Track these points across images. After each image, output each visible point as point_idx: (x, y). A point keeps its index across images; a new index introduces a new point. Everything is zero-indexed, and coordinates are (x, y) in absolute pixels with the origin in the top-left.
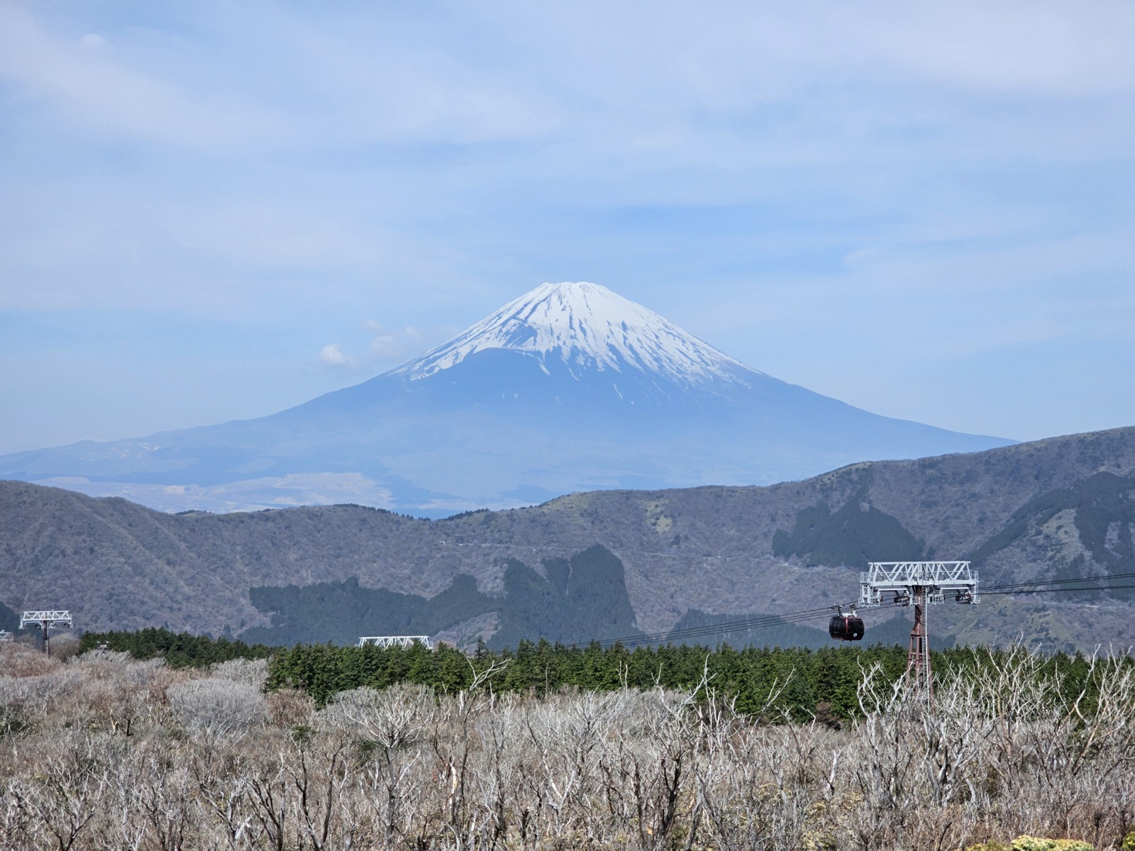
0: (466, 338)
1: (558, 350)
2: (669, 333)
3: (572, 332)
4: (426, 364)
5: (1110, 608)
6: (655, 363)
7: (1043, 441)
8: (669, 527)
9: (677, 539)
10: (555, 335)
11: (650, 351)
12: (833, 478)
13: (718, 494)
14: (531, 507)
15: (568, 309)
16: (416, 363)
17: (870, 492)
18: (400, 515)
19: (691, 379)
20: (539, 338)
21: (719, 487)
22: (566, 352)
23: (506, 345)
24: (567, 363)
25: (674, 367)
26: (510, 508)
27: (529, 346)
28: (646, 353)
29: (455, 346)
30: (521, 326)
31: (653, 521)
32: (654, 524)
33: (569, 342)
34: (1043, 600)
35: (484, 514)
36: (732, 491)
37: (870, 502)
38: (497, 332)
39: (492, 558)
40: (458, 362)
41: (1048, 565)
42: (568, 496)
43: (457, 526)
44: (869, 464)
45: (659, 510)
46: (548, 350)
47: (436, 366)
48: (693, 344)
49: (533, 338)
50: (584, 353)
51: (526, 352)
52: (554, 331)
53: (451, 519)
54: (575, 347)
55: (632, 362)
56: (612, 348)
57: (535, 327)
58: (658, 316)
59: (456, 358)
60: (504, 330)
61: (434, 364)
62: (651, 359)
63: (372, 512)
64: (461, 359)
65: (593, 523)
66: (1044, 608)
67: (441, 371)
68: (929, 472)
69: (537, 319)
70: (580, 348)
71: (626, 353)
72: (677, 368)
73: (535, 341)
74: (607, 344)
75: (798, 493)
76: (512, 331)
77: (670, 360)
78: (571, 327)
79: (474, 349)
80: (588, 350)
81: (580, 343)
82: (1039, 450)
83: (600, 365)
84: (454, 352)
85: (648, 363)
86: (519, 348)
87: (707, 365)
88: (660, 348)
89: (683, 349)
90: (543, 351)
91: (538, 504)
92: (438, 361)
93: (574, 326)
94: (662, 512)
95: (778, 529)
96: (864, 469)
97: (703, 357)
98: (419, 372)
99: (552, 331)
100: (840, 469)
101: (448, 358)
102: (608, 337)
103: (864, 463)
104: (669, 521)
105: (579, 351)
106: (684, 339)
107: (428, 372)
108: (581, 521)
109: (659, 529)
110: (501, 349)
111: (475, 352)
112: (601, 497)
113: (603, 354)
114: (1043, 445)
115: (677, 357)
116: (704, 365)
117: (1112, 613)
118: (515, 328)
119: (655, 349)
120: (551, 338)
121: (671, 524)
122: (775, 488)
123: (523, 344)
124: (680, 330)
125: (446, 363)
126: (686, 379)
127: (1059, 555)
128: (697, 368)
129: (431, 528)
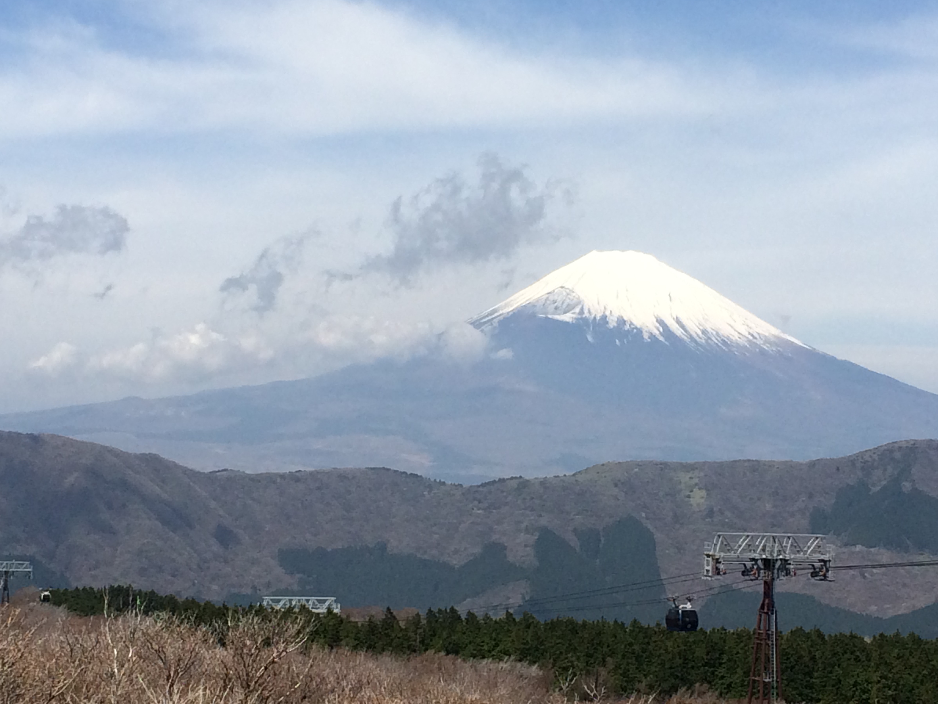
3: (619, 302)
6: (702, 336)
8: (703, 500)
9: (711, 513)
10: (602, 305)
11: (698, 323)
14: (565, 475)
17: (913, 471)
18: (432, 480)
22: (612, 322)
24: (612, 332)
25: (720, 339)
26: (544, 476)
31: (687, 493)
32: (688, 496)
33: (616, 313)
35: (516, 481)
36: (770, 465)
37: (912, 482)
39: (523, 526)
42: (603, 465)
43: (490, 492)
44: (912, 442)
45: (693, 482)
46: (594, 319)
50: (631, 324)
53: (483, 485)
54: (622, 317)
55: (679, 335)
56: (661, 322)
57: (582, 297)
62: (698, 331)
63: (403, 475)
65: (626, 493)
70: (627, 320)
71: (673, 325)
72: (723, 340)
73: (582, 309)
74: (655, 316)
75: (837, 469)
76: (559, 301)
77: (717, 332)
78: (618, 297)
80: (635, 321)
81: (627, 314)
83: (646, 335)
87: (754, 338)
91: (572, 474)
93: (621, 296)
94: (696, 484)
95: (814, 507)
100: (881, 446)
103: (907, 441)
104: (703, 493)
105: (625, 322)
108: (615, 491)
109: (693, 501)
113: (650, 326)
115: (724, 329)
116: (751, 338)
121: (705, 496)
128: (743, 341)
129: (463, 494)
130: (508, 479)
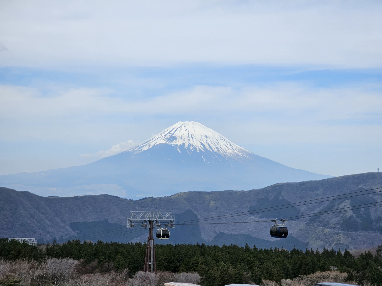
0: (153, 140)
1: (184, 144)
2: (221, 139)
3: (189, 138)
4: (139, 148)
5: (362, 234)
6: (216, 149)
7: (340, 177)
8: (214, 204)
9: (216, 208)
10: (183, 139)
11: (215, 145)
12: (270, 188)
13: (230, 193)
14: (168, 196)
15: (187, 130)
16: (136, 148)
17: (282, 193)
18: (123, 198)
19: (228, 155)
20: (177, 140)
21: (231, 191)
22: (186, 145)
23: (166, 142)
24: (186, 149)
25: (223, 151)
26: (160, 197)
27: (174, 143)
28: (213, 146)
29: (149, 142)
30: (171, 136)
31: (208, 202)
32: (209, 203)
33: (188, 142)
34: (339, 230)
35: (151, 198)
36: (236, 192)
37: (282, 196)
38: (163, 138)
40: (150, 148)
41: (341, 219)
42: (180, 193)
43: (142, 202)
45: (210, 198)
46: (180, 144)
47: (143, 149)
48: (229, 143)
49: (175, 140)
50: (193, 145)
51: (173, 145)
52: (183, 138)
53: (140, 200)
54: (190, 143)
55: (208, 149)
56: (202, 144)
57: (176, 136)
58: (218, 133)
59: (150, 146)
60: (166, 137)
61: (142, 148)
62: (215, 148)
63: (113, 197)
64: (151, 147)
65: (188, 202)
66: (339, 233)
67: (144, 150)
68: (302, 186)
69: (177, 134)
70: (191, 144)
71: (207, 146)
72: (224, 151)
73: (176, 141)
74: (200, 142)
75: (258, 193)
76: (168, 137)
77: (221, 148)
78: (188, 137)
79: (156, 143)
80: (194, 144)
81: (191, 142)
82: (339, 180)
83: (198, 150)
84: (149, 144)
85: (214, 149)
86: (171, 143)
87: (234, 150)
88: (218, 144)
89: (226, 145)
90: (179, 144)
91: (170, 196)
92: (143, 147)
93: (189, 136)
94: (212, 199)
95: (251, 205)
96: (281, 185)
97: (233, 147)
98: (137, 151)
99: (182, 138)
100: (272, 185)
101: (147, 146)
102: (201, 140)
104: (214, 202)
105: (191, 145)
106: (227, 141)
107: (140, 151)
108: (184, 201)
109: (210, 205)
110: (165, 144)
111: (156, 145)
112: (191, 194)
113: (199, 146)
114: (340, 178)
115: (224, 147)
116: (233, 150)
117: (362, 235)
118: (169, 137)
119: (217, 144)
120: (182, 140)
122: (250, 191)
123: (172, 142)
124: (225, 138)
125: (146, 148)
126: (227, 155)
127: (344, 215)
128: (230, 151)
129: (133, 203)
130: (149, 198)
